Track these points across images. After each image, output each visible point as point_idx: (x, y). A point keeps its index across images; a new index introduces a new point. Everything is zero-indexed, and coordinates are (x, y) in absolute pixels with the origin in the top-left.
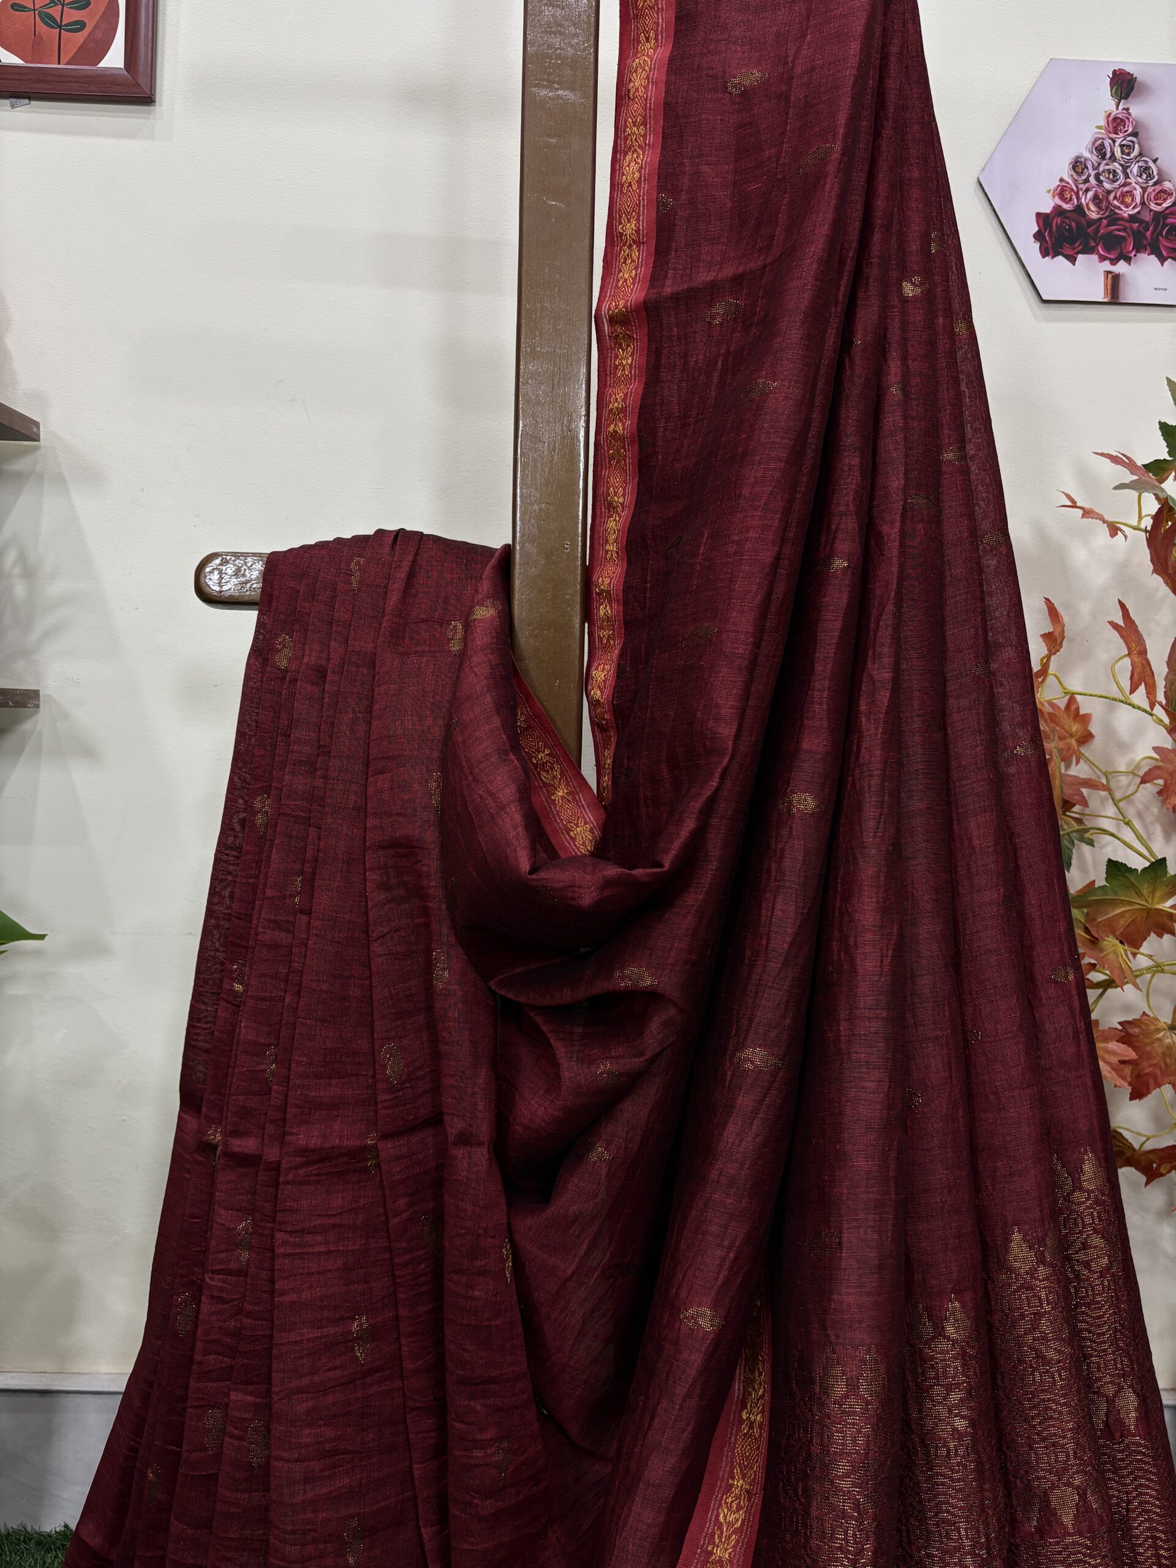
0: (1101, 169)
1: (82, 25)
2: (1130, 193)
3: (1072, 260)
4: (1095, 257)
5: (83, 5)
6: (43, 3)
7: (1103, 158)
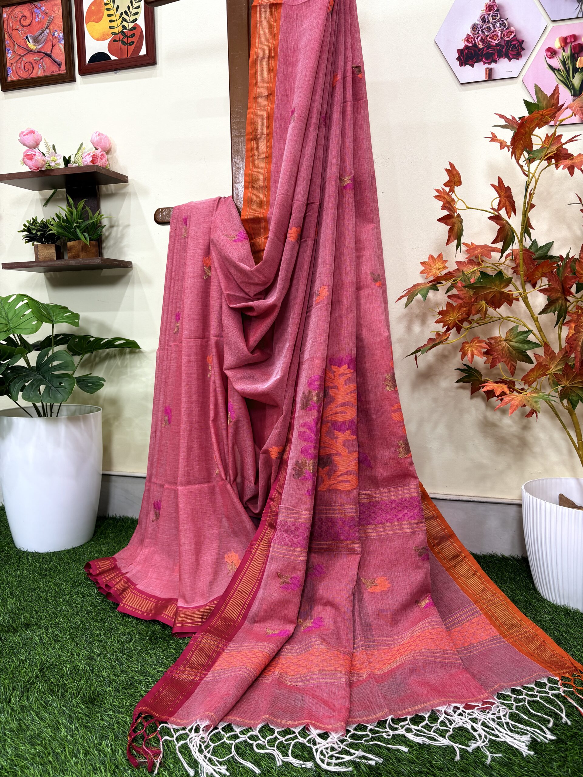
0: (484, 27)
1: (133, 42)
2: (496, 35)
3: (472, 66)
4: (482, 63)
5: (134, 35)
6: (122, 37)
7: (485, 23)
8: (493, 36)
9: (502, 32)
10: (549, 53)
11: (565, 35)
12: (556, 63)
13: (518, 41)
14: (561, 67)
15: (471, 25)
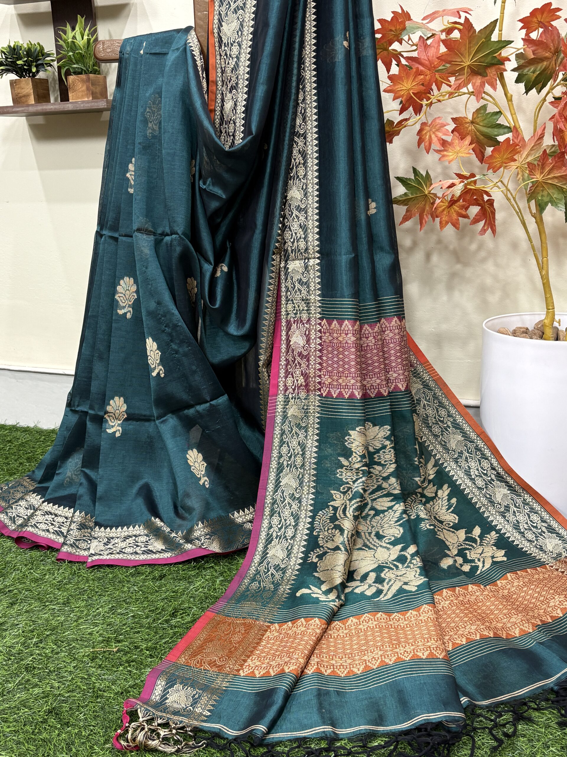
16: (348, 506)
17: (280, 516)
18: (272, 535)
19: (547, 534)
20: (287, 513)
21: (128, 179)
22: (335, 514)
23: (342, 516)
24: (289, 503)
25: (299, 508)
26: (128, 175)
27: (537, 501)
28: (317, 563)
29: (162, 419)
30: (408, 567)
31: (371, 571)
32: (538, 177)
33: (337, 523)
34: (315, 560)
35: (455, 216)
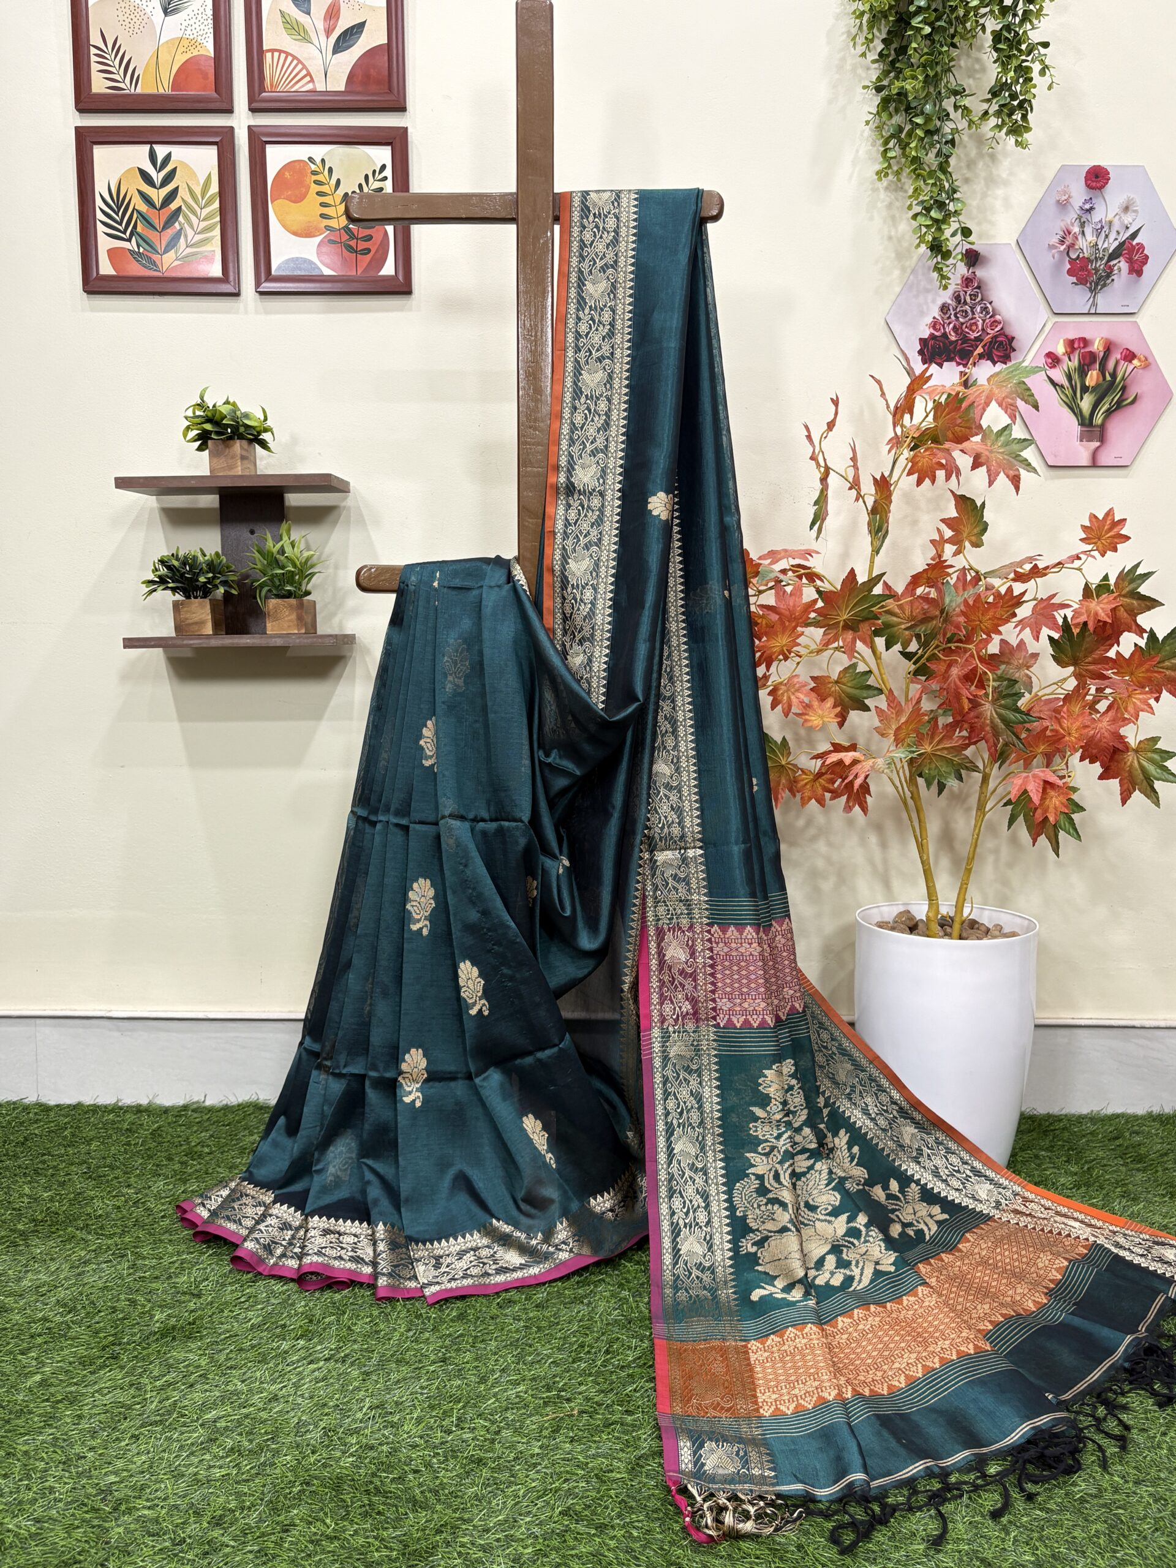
0: (958, 309)
1: (369, 250)
2: (975, 324)
3: (941, 366)
4: (954, 363)
5: (369, 238)
6: (345, 237)
7: (959, 302)
8: (971, 325)
9: (984, 321)
10: (1050, 361)
11: (1072, 336)
12: (1058, 375)
13: (1006, 336)
14: (1066, 383)
15: (939, 302)
16: (781, 1172)
17: (682, 1197)
18: (678, 1224)
19: (974, 1179)
20: (690, 1191)
21: (422, 748)
22: (762, 1184)
23: (776, 1185)
24: (691, 1178)
25: (706, 1181)
26: (422, 743)
27: (952, 1139)
28: (756, 1253)
29: (483, 1076)
30: (866, 1241)
31: (828, 1253)
32: (927, 748)
33: (770, 1196)
34: (754, 1249)
35: (820, 791)
